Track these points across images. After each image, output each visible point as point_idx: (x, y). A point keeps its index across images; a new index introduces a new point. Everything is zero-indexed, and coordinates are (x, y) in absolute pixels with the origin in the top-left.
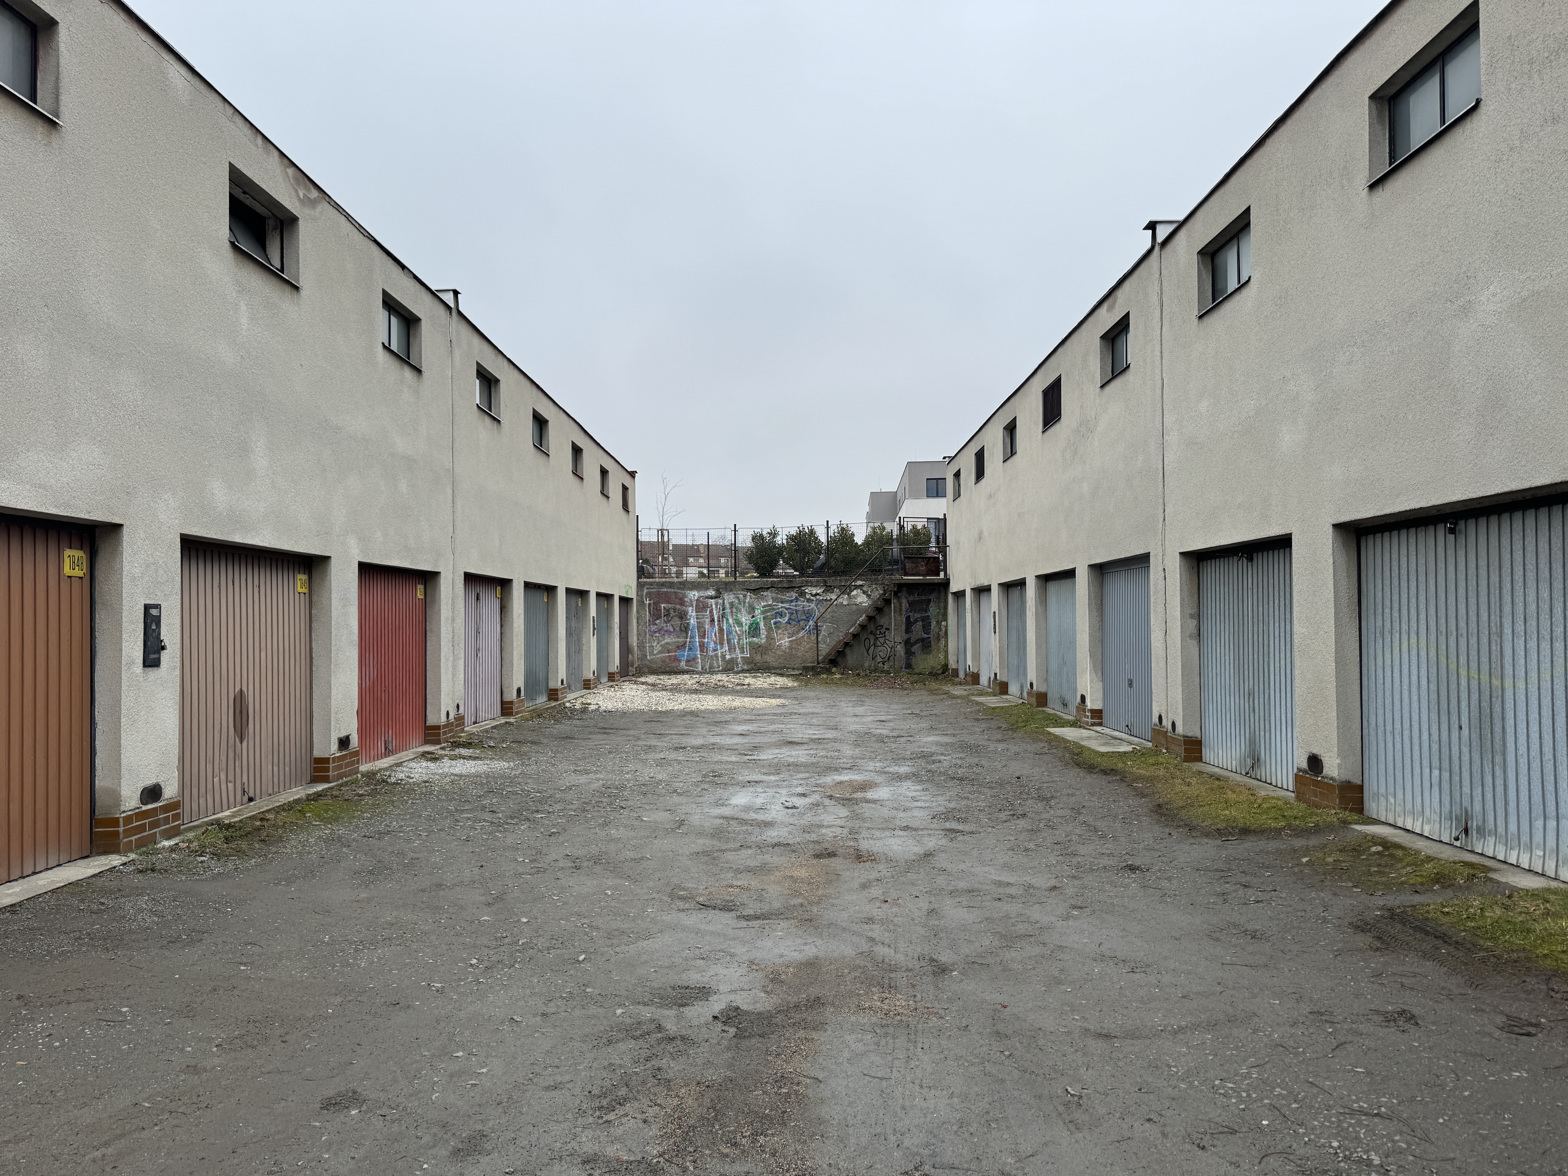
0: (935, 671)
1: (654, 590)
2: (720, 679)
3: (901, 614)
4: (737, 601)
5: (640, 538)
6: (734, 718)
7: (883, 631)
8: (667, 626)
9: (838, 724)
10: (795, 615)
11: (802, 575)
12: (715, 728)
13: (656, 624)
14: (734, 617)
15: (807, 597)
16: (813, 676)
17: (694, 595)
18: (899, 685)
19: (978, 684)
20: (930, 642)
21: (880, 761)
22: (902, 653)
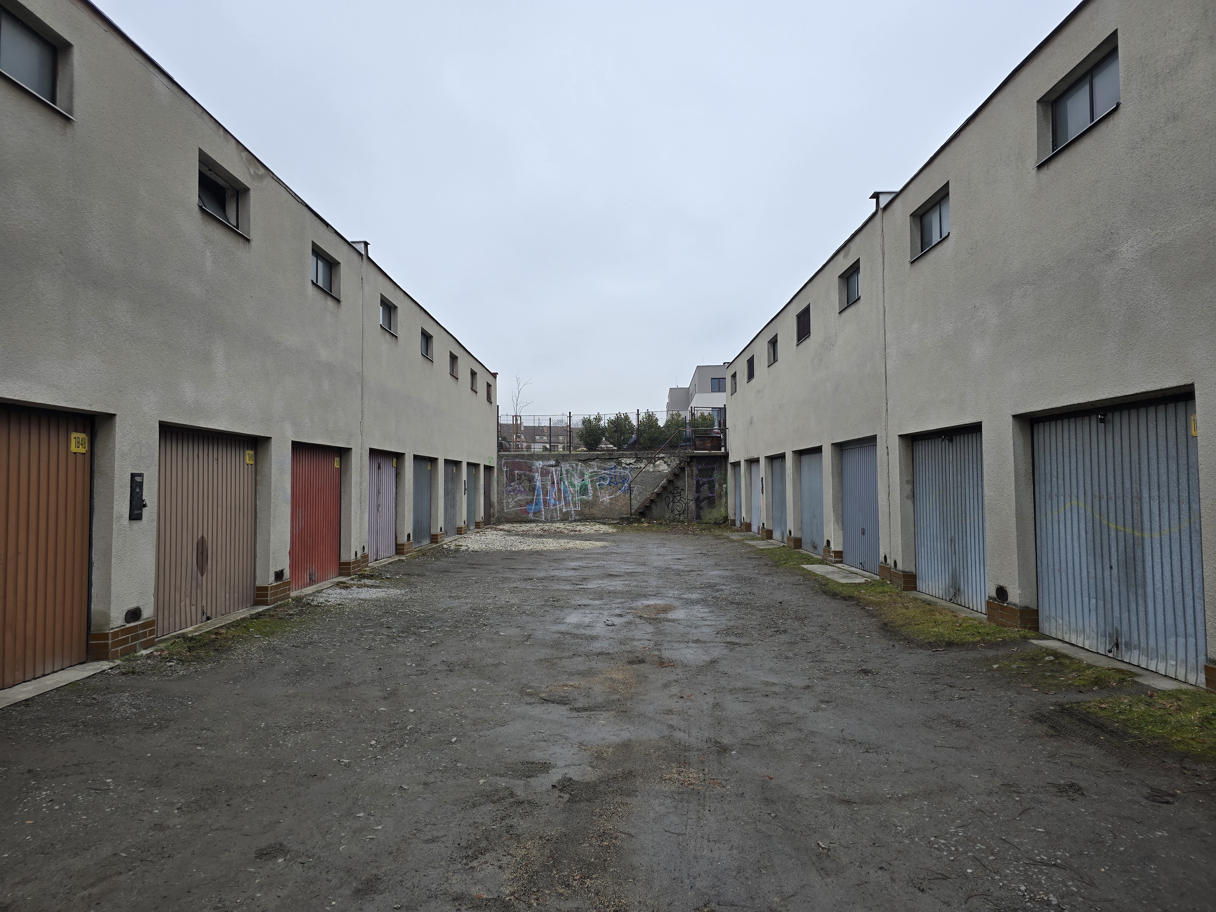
0: (718, 521)
1: (510, 461)
2: (559, 526)
3: (693, 479)
4: (571, 469)
5: (500, 421)
6: (568, 556)
7: (679, 491)
8: (519, 487)
9: (646, 561)
10: (614, 479)
11: (619, 449)
12: (554, 564)
13: (511, 486)
14: (569, 480)
15: (623, 466)
16: (627, 524)
17: (540, 464)
18: (691, 531)
19: (751, 531)
20: (714, 500)
21: (677, 589)
22: (694, 508)
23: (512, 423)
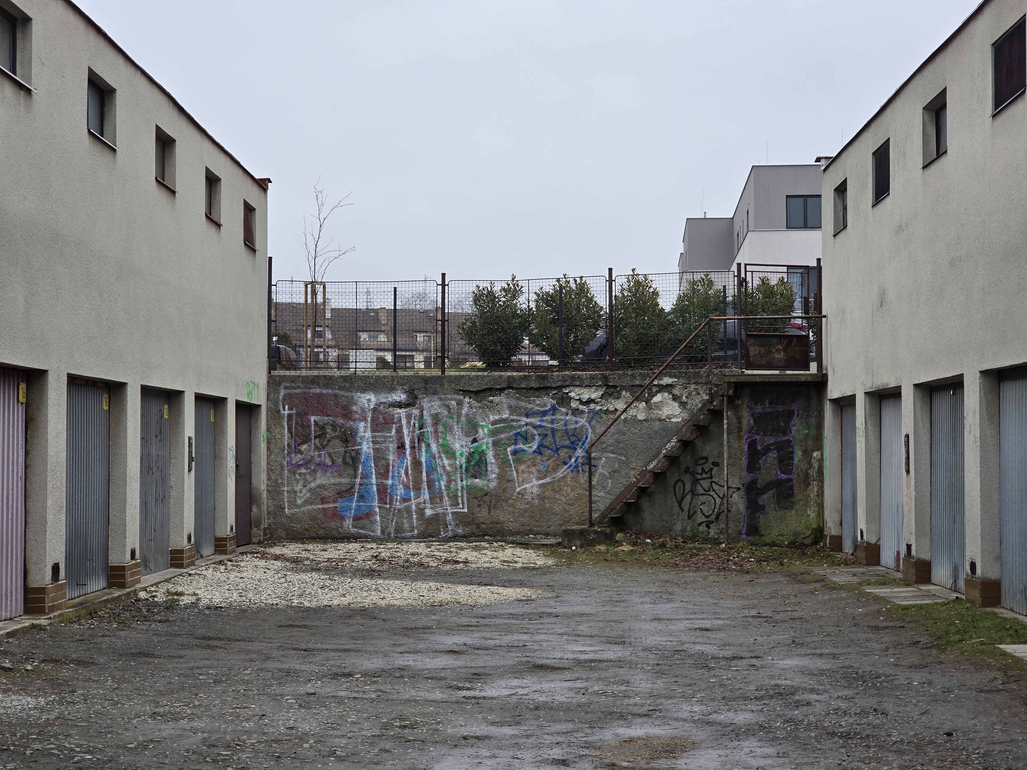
0: (799, 540)
1: (298, 391)
2: (415, 550)
3: (740, 437)
4: (446, 412)
5: (273, 296)
6: (439, 622)
7: (707, 467)
8: (320, 456)
9: (626, 635)
10: (550, 439)
11: (563, 366)
12: (405, 640)
13: (301, 452)
14: (441, 441)
15: (574, 405)
16: (581, 547)
17: (369, 400)
18: (735, 564)
19: (878, 563)
20: (791, 488)
21: (701, 702)
22: (742, 507)
23: (302, 301)
